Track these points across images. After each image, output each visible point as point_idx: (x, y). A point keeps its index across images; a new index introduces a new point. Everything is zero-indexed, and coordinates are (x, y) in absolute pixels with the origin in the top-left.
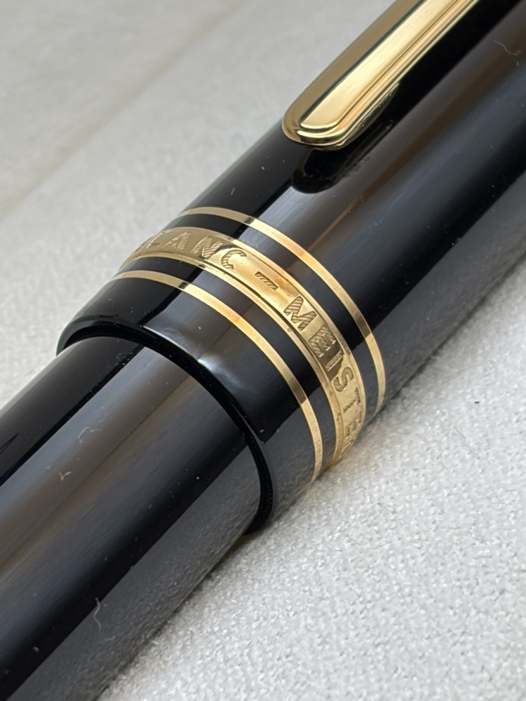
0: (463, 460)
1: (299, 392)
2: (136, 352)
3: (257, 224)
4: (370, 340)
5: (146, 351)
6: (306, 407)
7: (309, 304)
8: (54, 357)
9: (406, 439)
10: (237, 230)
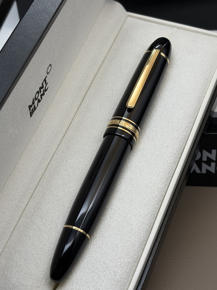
0: (151, 141)
1: (133, 136)
2: (114, 137)
3: (123, 118)
4: (138, 128)
5: (116, 136)
6: (134, 137)
7: (131, 125)
8: (103, 139)
9: (143, 138)
10: (121, 119)
